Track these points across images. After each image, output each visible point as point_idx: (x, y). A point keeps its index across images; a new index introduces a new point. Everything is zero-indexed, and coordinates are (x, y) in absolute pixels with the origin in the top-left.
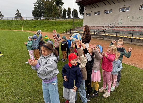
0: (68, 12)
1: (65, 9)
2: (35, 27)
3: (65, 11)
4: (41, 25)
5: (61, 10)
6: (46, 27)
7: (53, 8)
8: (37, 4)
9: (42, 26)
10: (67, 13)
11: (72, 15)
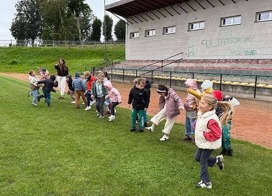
0: (104, 27)
1: (96, 19)
2: (15, 62)
3: (97, 23)
4: (30, 58)
5: (87, 21)
6: (43, 63)
7: (61, 18)
8: (24, 8)
9: (32, 61)
10: (102, 29)
11: (115, 33)
